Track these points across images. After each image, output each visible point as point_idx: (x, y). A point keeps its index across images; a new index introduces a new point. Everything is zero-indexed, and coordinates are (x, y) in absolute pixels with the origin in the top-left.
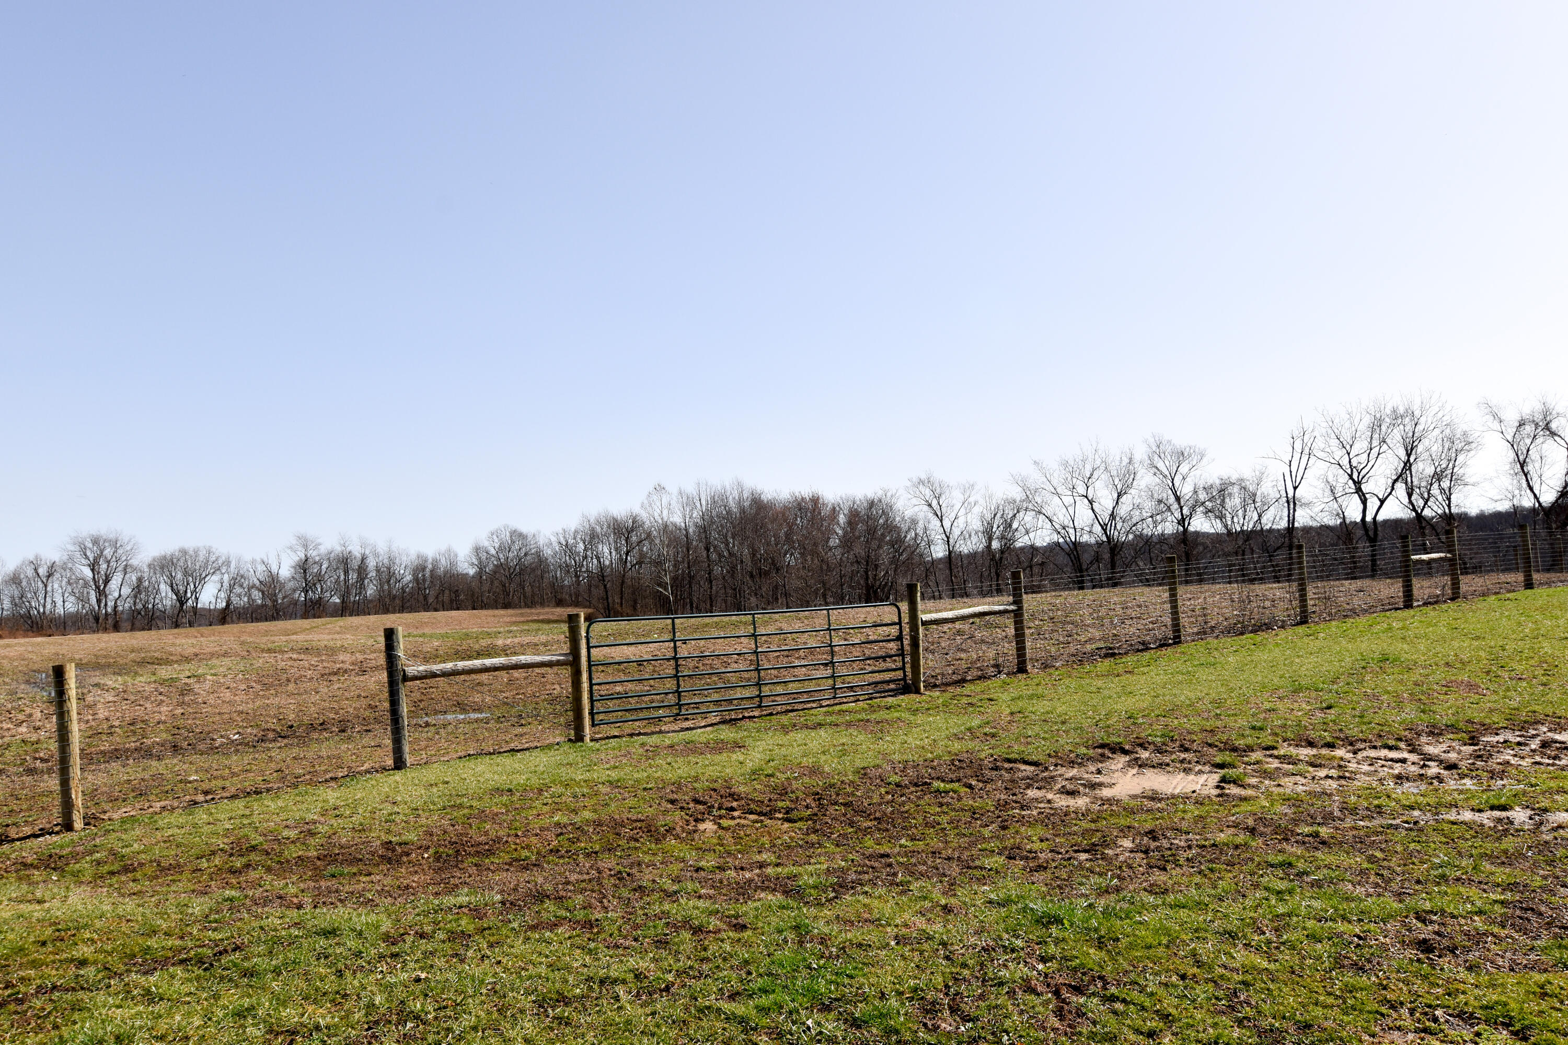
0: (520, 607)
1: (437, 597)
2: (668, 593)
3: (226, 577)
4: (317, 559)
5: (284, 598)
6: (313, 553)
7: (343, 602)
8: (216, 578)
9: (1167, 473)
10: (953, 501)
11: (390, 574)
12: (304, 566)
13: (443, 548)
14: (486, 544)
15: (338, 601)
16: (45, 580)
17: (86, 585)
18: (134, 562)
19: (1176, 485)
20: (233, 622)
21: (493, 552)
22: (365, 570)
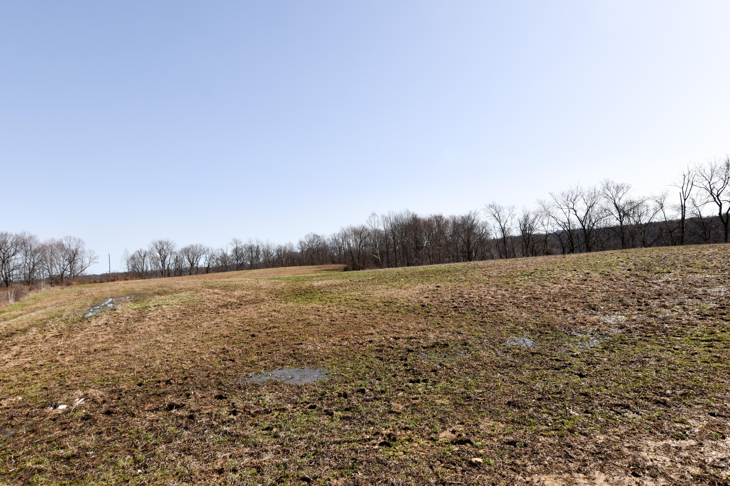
0: (318, 265)
1: (286, 261)
2: (379, 257)
3: (208, 255)
4: (241, 247)
5: (229, 263)
6: (239, 246)
7: (251, 264)
8: (204, 256)
9: (612, 197)
10: (505, 214)
11: (268, 253)
12: (236, 251)
13: (288, 242)
14: (304, 240)
15: (249, 263)
16: (143, 258)
17: (158, 258)
18: (174, 250)
19: (616, 202)
20: (211, 273)
21: (307, 243)
22: (259, 252)
